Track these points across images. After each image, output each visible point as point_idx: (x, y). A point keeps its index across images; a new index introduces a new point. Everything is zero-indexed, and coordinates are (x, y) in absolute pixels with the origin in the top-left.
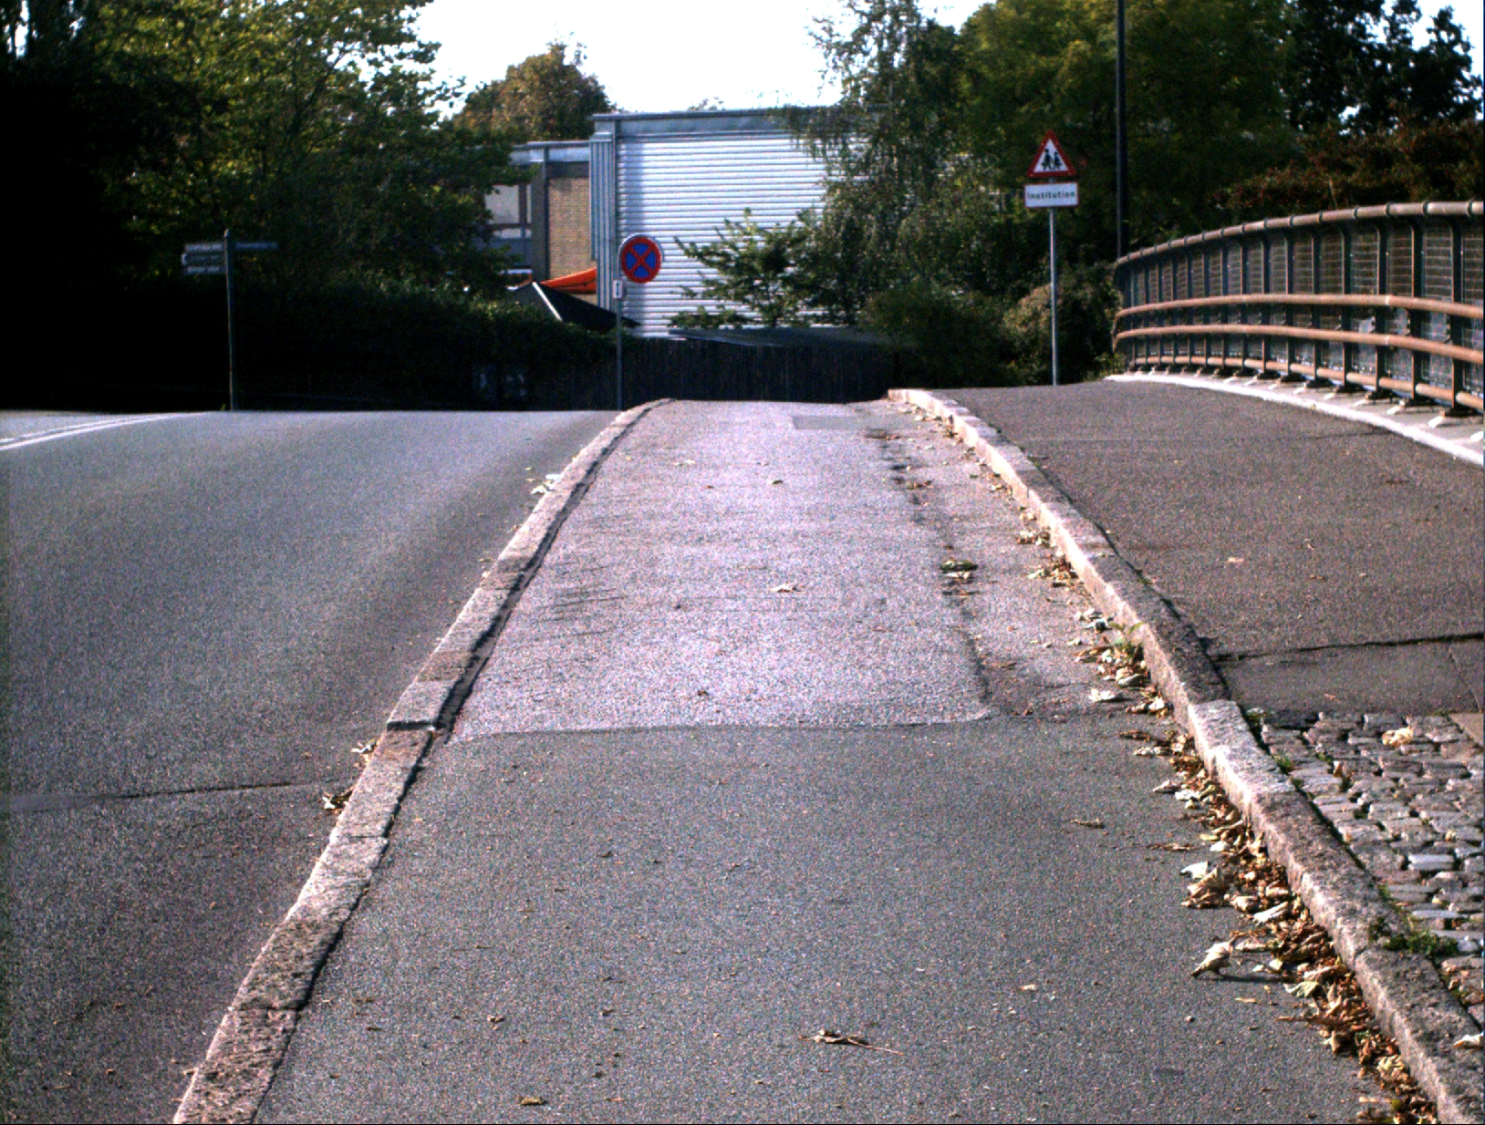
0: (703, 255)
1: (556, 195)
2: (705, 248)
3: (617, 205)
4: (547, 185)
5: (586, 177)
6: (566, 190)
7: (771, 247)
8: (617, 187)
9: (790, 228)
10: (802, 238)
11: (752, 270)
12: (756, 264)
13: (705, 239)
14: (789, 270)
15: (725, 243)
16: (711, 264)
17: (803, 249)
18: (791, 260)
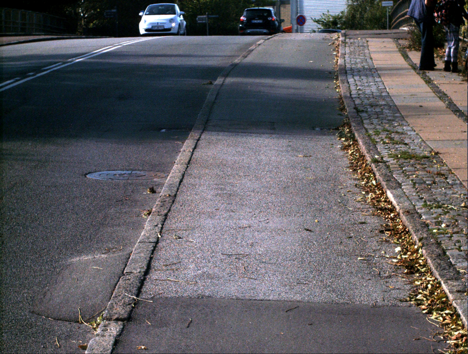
0: (318, 22)
1: (282, 9)
2: (318, 20)
3: (297, 10)
4: (280, 6)
5: (289, 4)
6: (285, 7)
7: (334, 20)
8: (297, 6)
9: (339, 15)
10: (341, 17)
11: (329, 25)
12: (331, 24)
13: (318, 18)
14: (339, 26)
15: (323, 19)
16: (319, 24)
17: (342, 20)
18: (339, 23)
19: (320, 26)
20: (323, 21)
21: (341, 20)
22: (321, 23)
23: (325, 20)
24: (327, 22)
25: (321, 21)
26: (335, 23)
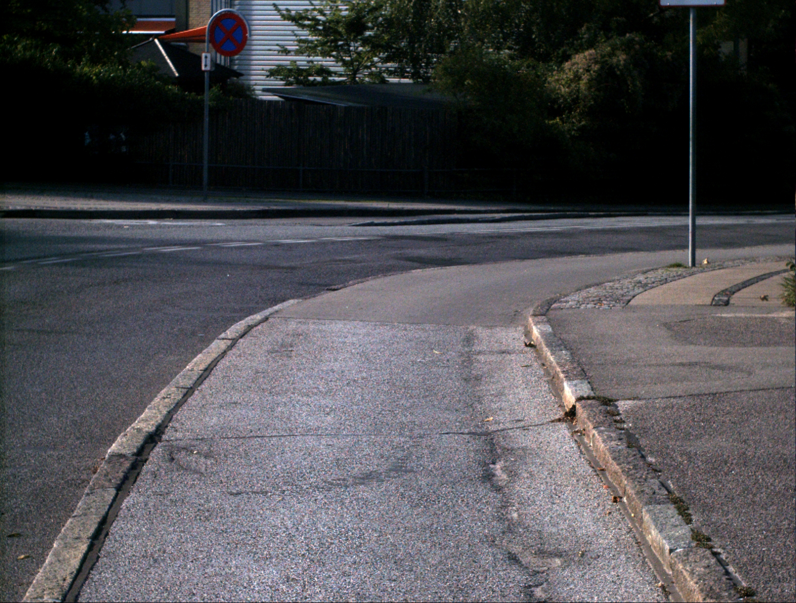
2: (298, 14)
7: (354, 14)
10: (378, 6)
11: (336, 32)
12: (340, 28)
13: (298, 6)
14: (368, 33)
15: (314, 10)
16: (303, 26)
17: (382, 15)
18: (370, 24)
19: (305, 34)
20: (314, 19)
21: (377, 14)
22: (307, 22)
23: (321, 12)
24: (330, 22)
25: (309, 20)
26: (356, 26)
